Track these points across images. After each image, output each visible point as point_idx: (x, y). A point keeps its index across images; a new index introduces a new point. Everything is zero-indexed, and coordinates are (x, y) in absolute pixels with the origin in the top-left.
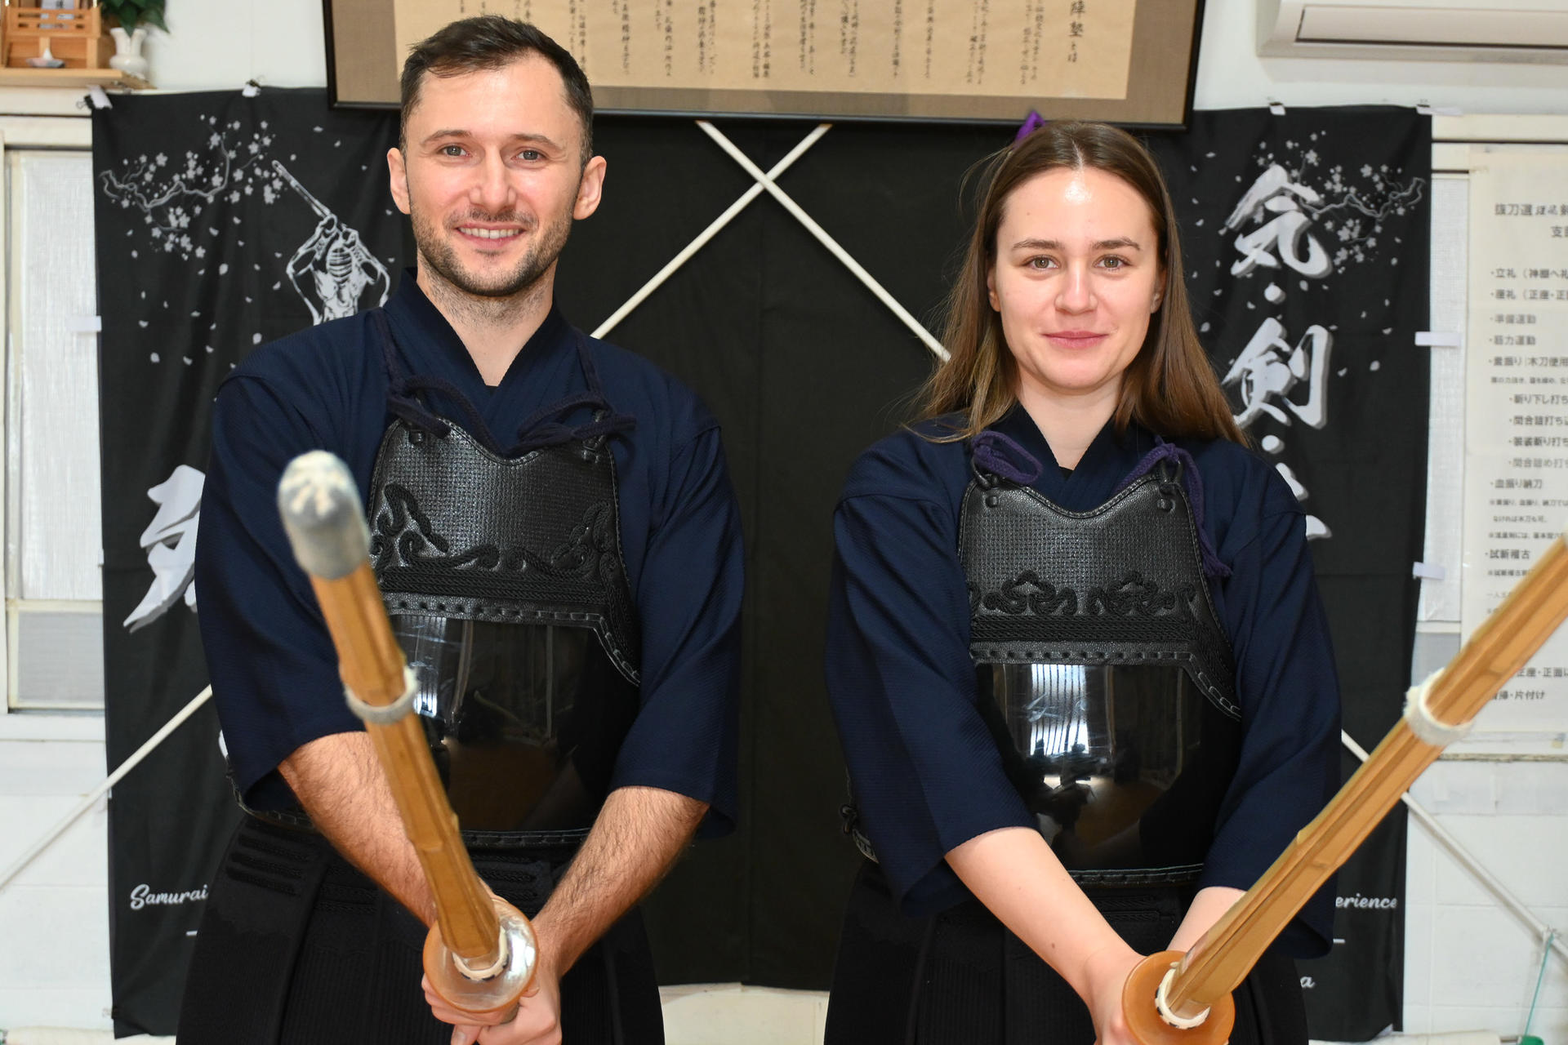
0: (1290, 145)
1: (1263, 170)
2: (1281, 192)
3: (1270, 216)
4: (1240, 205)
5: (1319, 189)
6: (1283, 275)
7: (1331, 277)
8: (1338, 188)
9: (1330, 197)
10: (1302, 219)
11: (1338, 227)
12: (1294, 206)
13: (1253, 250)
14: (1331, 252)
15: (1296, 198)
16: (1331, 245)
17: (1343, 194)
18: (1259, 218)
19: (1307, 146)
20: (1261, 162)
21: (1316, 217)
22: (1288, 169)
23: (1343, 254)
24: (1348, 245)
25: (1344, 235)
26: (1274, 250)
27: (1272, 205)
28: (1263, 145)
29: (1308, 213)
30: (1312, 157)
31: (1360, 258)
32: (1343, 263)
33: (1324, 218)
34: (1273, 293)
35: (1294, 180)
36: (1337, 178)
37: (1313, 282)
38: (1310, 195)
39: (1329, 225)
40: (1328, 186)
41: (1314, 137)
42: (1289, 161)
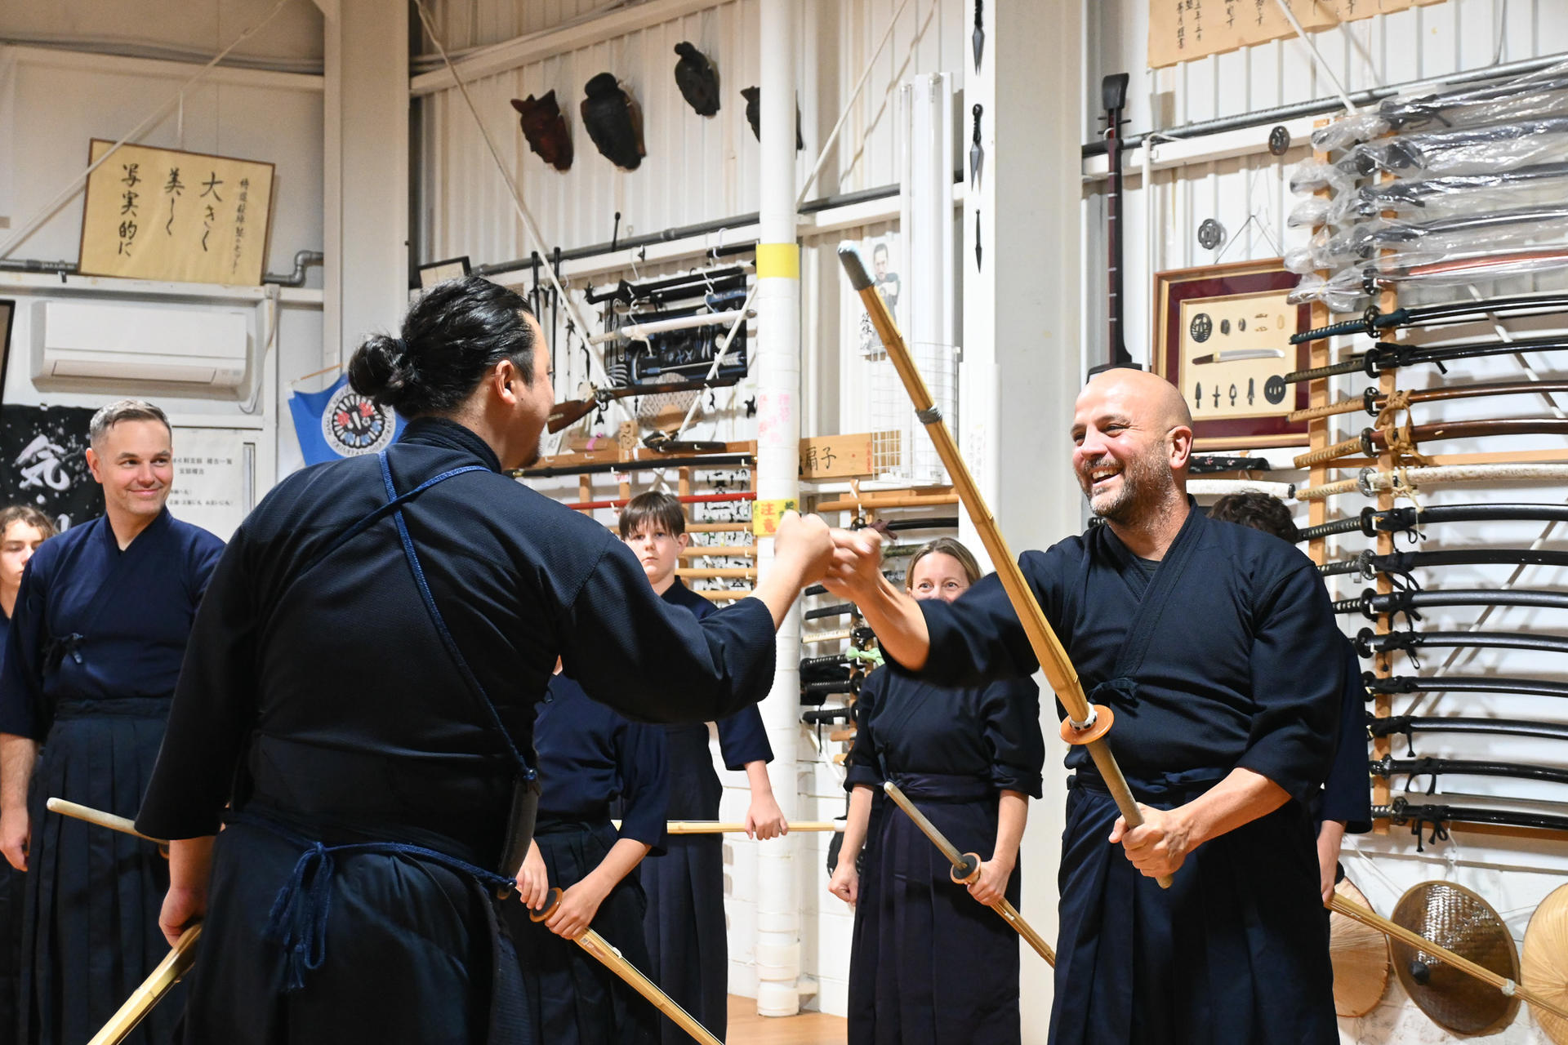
0: (50, 425)
1: (34, 437)
2: (45, 449)
3: (39, 460)
4: (23, 452)
5: (64, 446)
6: (46, 490)
7: (71, 489)
8: (74, 446)
9: (70, 450)
10: (56, 462)
11: (75, 464)
12: (52, 455)
13: (31, 476)
14: (71, 477)
15: (53, 451)
16: (71, 474)
17: (77, 449)
18: (34, 460)
19: (58, 425)
20: (35, 433)
21: (63, 460)
22: (49, 437)
23: (76, 478)
24: (79, 473)
25: (77, 468)
26: (41, 477)
27: (41, 455)
28: (36, 424)
29: (59, 459)
30: (61, 431)
31: (85, 479)
32: (77, 482)
33: (68, 461)
34: (41, 499)
35: (51, 443)
36: (73, 441)
37: (62, 493)
38: (60, 450)
39: (71, 464)
40: (69, 445)
41: (63, 421)
42: (49, 433)
